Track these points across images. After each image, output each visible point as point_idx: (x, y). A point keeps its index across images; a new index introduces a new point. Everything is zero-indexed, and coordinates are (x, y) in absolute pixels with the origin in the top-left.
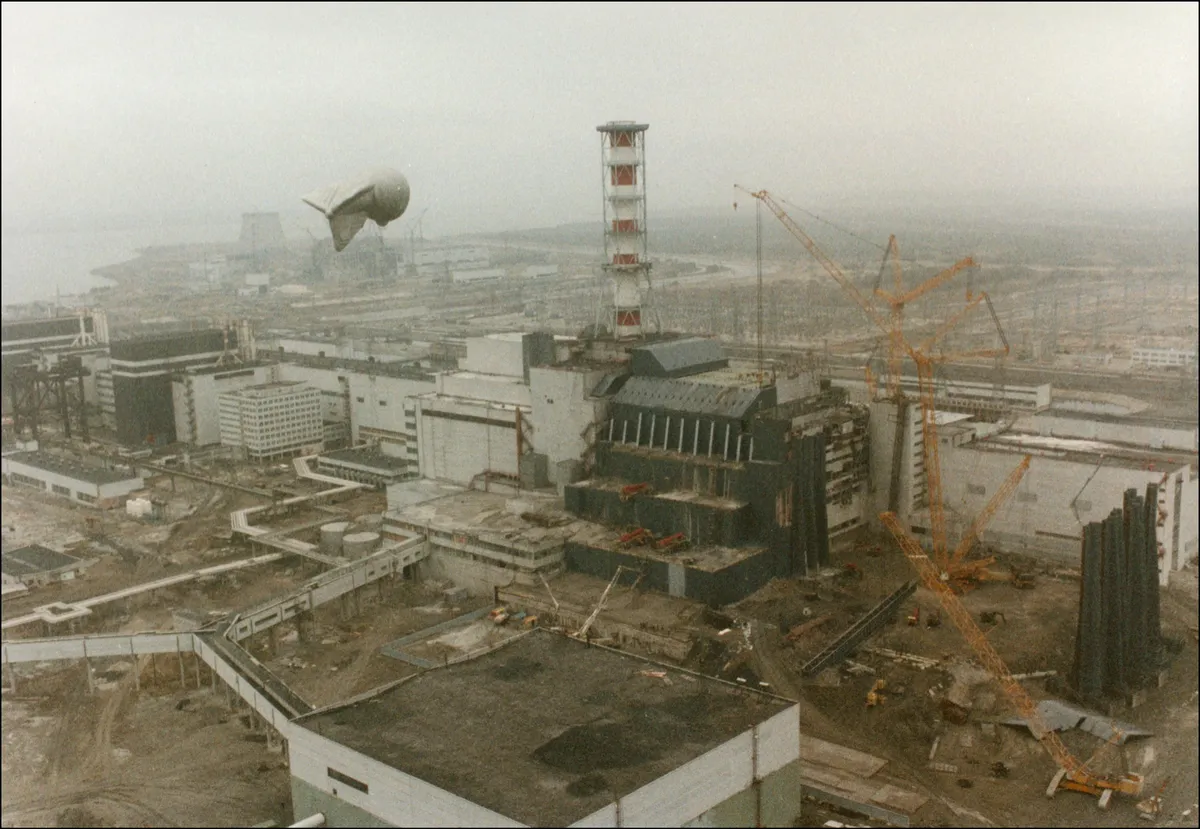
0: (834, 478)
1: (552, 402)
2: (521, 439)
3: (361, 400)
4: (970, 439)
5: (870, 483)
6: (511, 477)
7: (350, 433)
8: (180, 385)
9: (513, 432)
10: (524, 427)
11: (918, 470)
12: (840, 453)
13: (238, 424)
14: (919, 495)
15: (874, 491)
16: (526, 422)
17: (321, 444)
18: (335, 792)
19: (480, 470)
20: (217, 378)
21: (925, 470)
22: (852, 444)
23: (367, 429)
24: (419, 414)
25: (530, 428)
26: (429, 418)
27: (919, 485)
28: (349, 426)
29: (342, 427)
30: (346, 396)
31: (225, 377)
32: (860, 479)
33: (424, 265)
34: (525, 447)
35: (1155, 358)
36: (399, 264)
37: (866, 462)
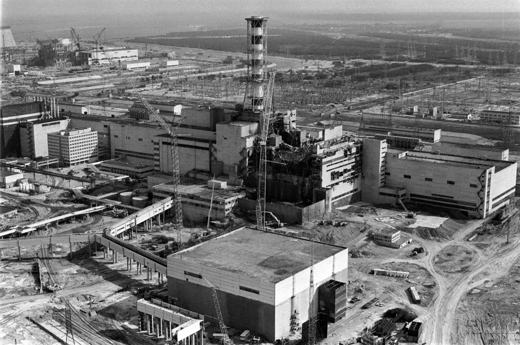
0: (348, 172)
1: (226, 139)
2: (211, 155)
3: (116, 136)
4: (405, 155)
5: (362, 174)
6: (206, 172)
7: (110, 152)
8: (25, 129)
9: (207, 152)
10: (212, 150)
11: (383, 168)
12: (350, 161)
13: (59, 148)
14: (383, 179)
15: (364, 177)
16: (214, 147)
17: (97, 157)
18: (187, 280)
19: (191, 168)
20: (43, 125)
21: (386, 168)
22: (355, 157)
23: (120, 150)
24: (161, 144)
25: (215, 150)
26: (166, 146)
27: (383, 175)
28: (109, 149)
29: (106, 149)
30: (109, 134)
31: (47, 125)
32: (358, 172)
33: (103, 59)
34: (213, 158)
35: (491, 117)
36: (89, 59)
37: (361, 165)
